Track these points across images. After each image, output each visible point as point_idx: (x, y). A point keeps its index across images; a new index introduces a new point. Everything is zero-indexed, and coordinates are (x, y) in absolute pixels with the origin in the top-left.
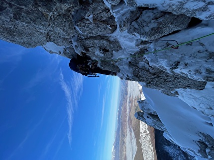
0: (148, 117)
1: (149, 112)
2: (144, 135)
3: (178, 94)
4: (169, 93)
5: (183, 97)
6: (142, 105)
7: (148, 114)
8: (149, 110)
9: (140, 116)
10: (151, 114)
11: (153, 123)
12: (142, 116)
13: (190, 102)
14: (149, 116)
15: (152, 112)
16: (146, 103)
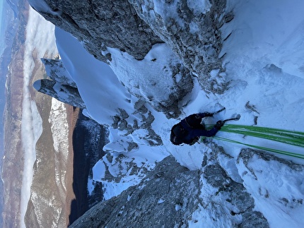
0: (62, 90)
1: (65, 83)
2: (57, 113)
3: (111, 60)
4: (97, 53)
5: (116, 65)
6: (53, 69)
7: (63, 85)
8: (65, 78)
9: (46, 86)
10: (68, 87)
11: (69, 98)
12: (51, 88)
13: (120, 75)
14: (63, 88)
15: (70, 82)
16: (61, 66)
